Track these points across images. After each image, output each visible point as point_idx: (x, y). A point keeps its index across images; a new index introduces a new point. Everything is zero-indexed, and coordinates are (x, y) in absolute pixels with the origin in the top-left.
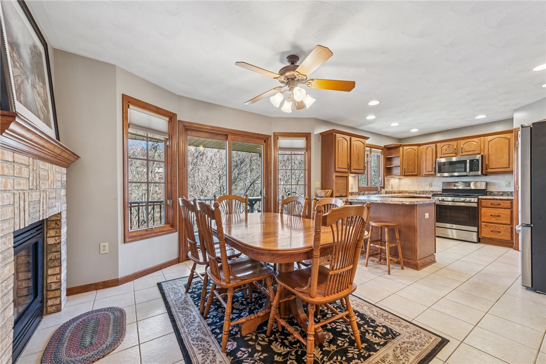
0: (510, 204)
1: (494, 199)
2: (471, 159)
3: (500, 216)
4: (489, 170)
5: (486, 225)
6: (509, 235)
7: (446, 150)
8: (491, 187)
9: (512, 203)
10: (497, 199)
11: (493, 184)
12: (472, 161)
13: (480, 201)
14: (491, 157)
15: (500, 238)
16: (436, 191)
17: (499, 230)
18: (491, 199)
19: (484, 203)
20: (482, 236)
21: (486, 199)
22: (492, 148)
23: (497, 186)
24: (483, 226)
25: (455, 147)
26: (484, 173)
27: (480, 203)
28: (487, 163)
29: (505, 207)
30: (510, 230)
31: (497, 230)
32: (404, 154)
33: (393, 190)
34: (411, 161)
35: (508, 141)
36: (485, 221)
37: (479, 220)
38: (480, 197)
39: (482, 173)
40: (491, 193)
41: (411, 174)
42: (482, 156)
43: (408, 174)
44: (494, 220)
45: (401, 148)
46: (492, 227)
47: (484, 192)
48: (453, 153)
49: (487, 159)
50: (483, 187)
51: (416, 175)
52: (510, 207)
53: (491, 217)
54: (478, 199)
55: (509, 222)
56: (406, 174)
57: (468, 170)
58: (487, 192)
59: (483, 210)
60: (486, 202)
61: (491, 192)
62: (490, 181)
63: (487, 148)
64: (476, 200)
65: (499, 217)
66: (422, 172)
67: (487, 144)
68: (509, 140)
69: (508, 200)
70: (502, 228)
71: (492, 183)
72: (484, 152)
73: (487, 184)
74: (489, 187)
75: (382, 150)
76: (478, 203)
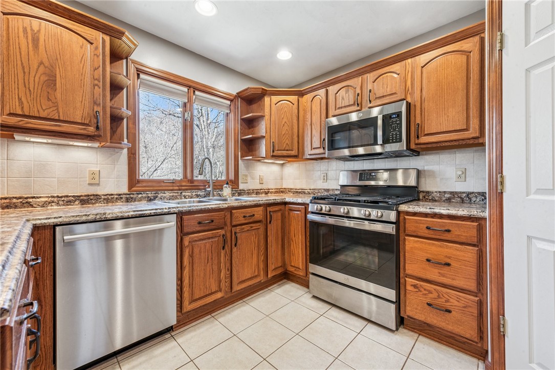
0: (474, 232)
1: (435, 215)
2: (385, 113)
3: (448, 265)
4: (424, 139)
5: (415, 286)
6: (475, 324)
7: (343, 98)
8: (428, 181)
9: (481, 230)
10: (441, 216)
11: (432, 174)
12: (387, 118)
13: (401, 218)
14: (426, 105)
15: (450, 328)
16: (333, 190)
17: (448, 306)
18: (426, 215)
19: (411, 224)
20: (408, 314)
21: (415, 214)
22: (429, 82)
23: (438, 179)
24: (409, 288)
25: (358, 91)
26: (413, 146)
27: (402, 224)
28: (418, 121)
29: (463, 240)
30: (475, 311)
31: (441, 302)
32: (273, 113)
33: (264, 187)
34: (286, 127)
35: (464, 57)
36: (415, 274)
37: (402, 271)
38: (403, 208)
39: (408, 148)
40: (428, 197)
41: (285, 153)
42: (409, 105)
43: (280, 153)
44: (433, 273)
45: (267, 99)
46: (430, 292)
47: (412, 193)
48: (354, 104)
49: (418, 112)
50: (412, 182)
51: (295, 156)
52: (475, 240)
53: (427, 265)
54: (399, 213)
55: (472, 285)
56: (276, 153)
57: (380, 141)
58: (419, 192)
59: (410, 244)
60: (416, 221)
61: (428, 192)
62: (426, 168)
63: (419, 84)
64: (392, 216)
65: (447, 268)
66: (306, 149)
67: (419, 73)
68: (467, 53)
69: (470, 218)
70: (455, 300)
71: (429, 171)
72: (412, 94)
73: (419, 173)
74: (422, 180)
75: (231, 101)
76: (397, 223)
